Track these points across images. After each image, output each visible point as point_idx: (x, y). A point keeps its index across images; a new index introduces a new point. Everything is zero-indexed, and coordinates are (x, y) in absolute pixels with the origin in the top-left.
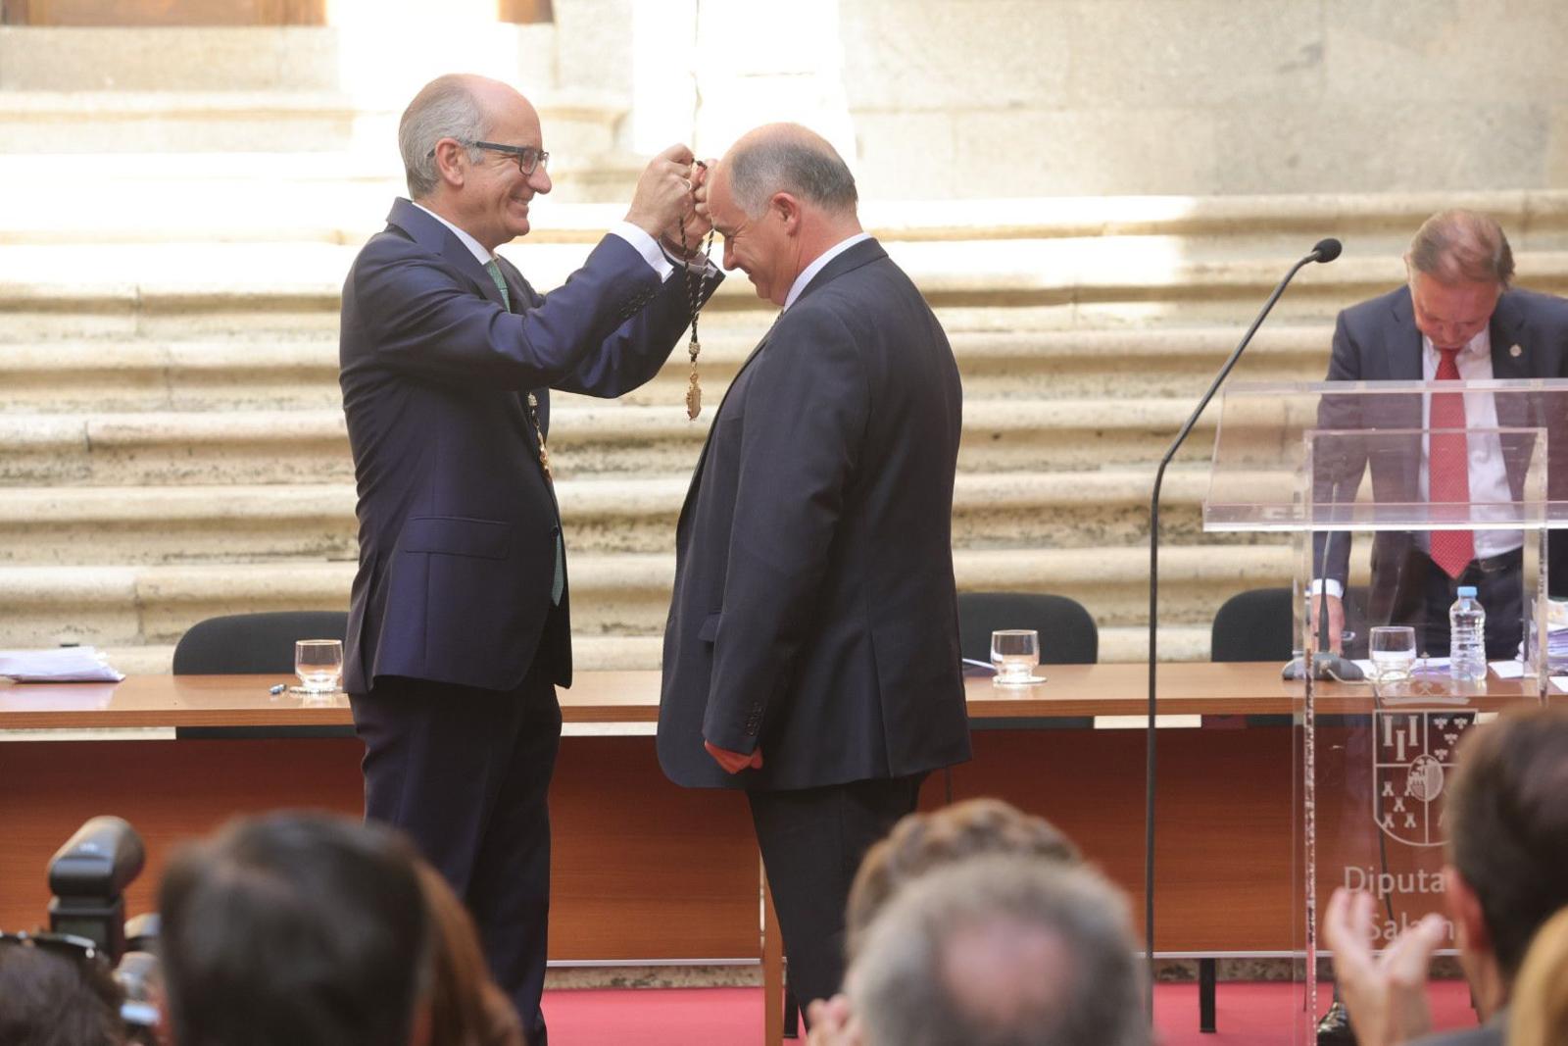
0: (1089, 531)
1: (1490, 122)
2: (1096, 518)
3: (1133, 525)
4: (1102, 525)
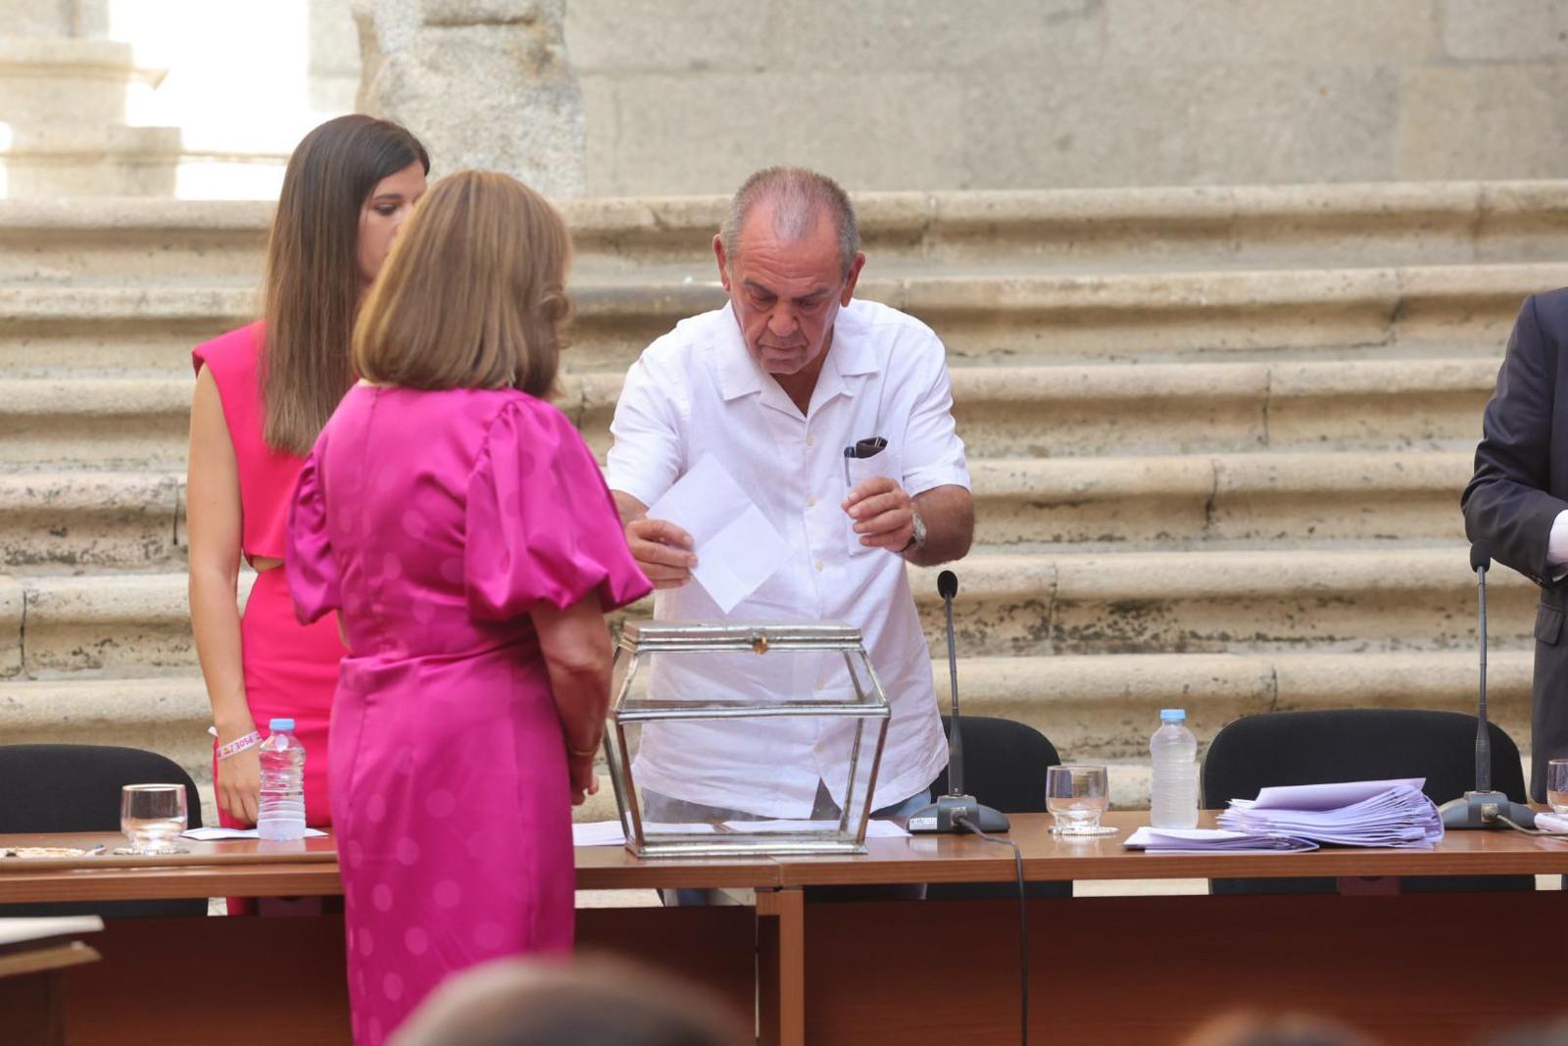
1: (1323, 91)
2: (975, 617)
3: (1024, 626)
4: (982, 627)
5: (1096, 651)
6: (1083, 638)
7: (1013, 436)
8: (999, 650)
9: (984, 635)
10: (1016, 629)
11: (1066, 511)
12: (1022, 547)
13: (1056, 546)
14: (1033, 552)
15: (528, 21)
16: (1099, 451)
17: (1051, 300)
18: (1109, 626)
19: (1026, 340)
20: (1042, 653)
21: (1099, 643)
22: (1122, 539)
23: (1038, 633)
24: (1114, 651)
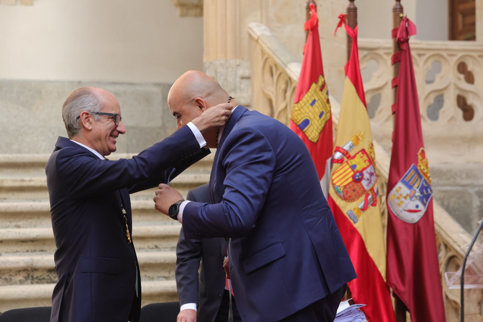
0: (6, 279)
2: (9, 274)
3: (23, 276)
4: (10, 277)
5: (43, 283)
6: (40, 279)
7: (10, 222)
8: (15, 283)
9: (11, 279)
10: (20, 277)
11: (30, 243)
12: (18, 253)
13: (27, 253)
14: (21, 255)
16: (35, 226)
17: (17, 184)
18: (47, 276)
19: (10, 195)
20: (28, 284)
21: (44, 281)
22: (46, 251)
23: (27, 278)
24: (48, 283)
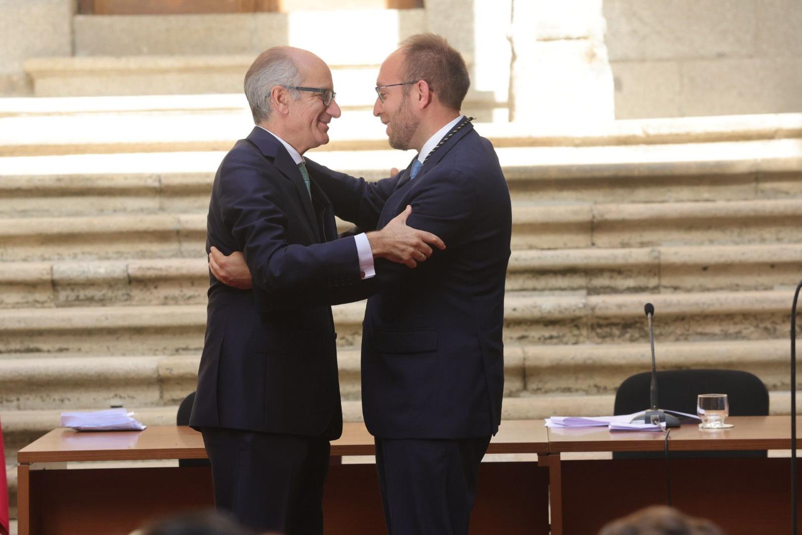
15: (585, 38)
